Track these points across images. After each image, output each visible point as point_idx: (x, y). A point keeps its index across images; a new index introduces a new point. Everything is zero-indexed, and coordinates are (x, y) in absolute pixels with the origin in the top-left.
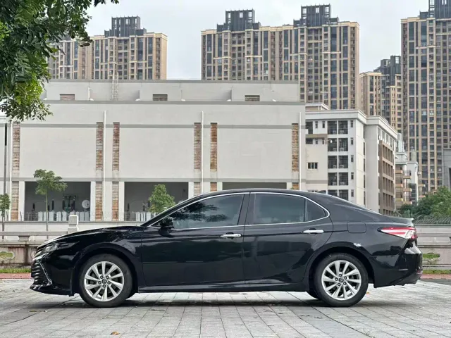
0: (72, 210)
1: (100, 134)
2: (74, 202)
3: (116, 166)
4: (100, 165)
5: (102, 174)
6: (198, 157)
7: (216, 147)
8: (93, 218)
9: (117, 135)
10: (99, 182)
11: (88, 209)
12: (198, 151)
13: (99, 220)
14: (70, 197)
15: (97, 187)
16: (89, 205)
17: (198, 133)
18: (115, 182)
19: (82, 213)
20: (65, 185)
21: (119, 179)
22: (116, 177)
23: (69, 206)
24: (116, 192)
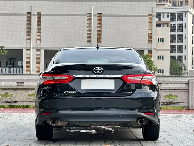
0: (12, 67)
1: (29, 20)
2: (13, 62)
3: (39, 40)
4: (29, 39)
5: (30, 45)
6: (89, 34)
7: (101, 28)
8: (24, 72)
9: (39, 20)
10: (29, 50)
11: (22, 66)
12: (90, 31)
13: (29, 73)
14: (11, 59)
15: (27, 53)
16: (22, 64)
17: (90, 19)
18: (38, 50)
19: (18, 69)
20: (6, 51)
21: (40, 48)
22: (39, 46)
23: (10, 64)
24: (39, 56)
